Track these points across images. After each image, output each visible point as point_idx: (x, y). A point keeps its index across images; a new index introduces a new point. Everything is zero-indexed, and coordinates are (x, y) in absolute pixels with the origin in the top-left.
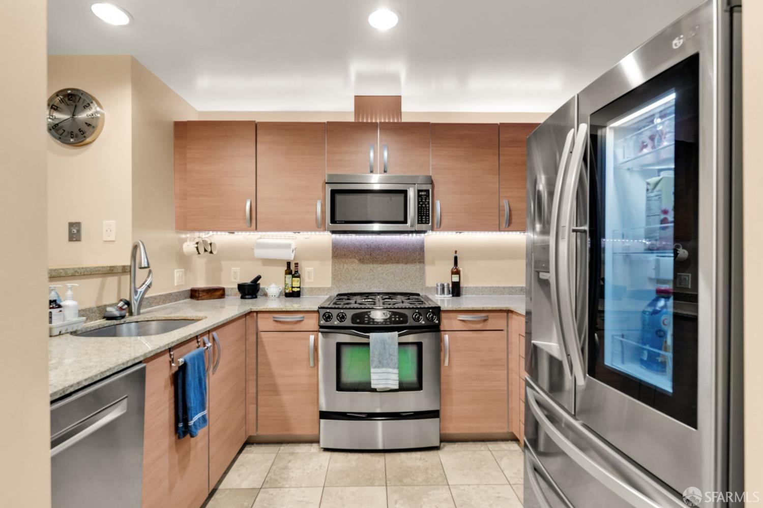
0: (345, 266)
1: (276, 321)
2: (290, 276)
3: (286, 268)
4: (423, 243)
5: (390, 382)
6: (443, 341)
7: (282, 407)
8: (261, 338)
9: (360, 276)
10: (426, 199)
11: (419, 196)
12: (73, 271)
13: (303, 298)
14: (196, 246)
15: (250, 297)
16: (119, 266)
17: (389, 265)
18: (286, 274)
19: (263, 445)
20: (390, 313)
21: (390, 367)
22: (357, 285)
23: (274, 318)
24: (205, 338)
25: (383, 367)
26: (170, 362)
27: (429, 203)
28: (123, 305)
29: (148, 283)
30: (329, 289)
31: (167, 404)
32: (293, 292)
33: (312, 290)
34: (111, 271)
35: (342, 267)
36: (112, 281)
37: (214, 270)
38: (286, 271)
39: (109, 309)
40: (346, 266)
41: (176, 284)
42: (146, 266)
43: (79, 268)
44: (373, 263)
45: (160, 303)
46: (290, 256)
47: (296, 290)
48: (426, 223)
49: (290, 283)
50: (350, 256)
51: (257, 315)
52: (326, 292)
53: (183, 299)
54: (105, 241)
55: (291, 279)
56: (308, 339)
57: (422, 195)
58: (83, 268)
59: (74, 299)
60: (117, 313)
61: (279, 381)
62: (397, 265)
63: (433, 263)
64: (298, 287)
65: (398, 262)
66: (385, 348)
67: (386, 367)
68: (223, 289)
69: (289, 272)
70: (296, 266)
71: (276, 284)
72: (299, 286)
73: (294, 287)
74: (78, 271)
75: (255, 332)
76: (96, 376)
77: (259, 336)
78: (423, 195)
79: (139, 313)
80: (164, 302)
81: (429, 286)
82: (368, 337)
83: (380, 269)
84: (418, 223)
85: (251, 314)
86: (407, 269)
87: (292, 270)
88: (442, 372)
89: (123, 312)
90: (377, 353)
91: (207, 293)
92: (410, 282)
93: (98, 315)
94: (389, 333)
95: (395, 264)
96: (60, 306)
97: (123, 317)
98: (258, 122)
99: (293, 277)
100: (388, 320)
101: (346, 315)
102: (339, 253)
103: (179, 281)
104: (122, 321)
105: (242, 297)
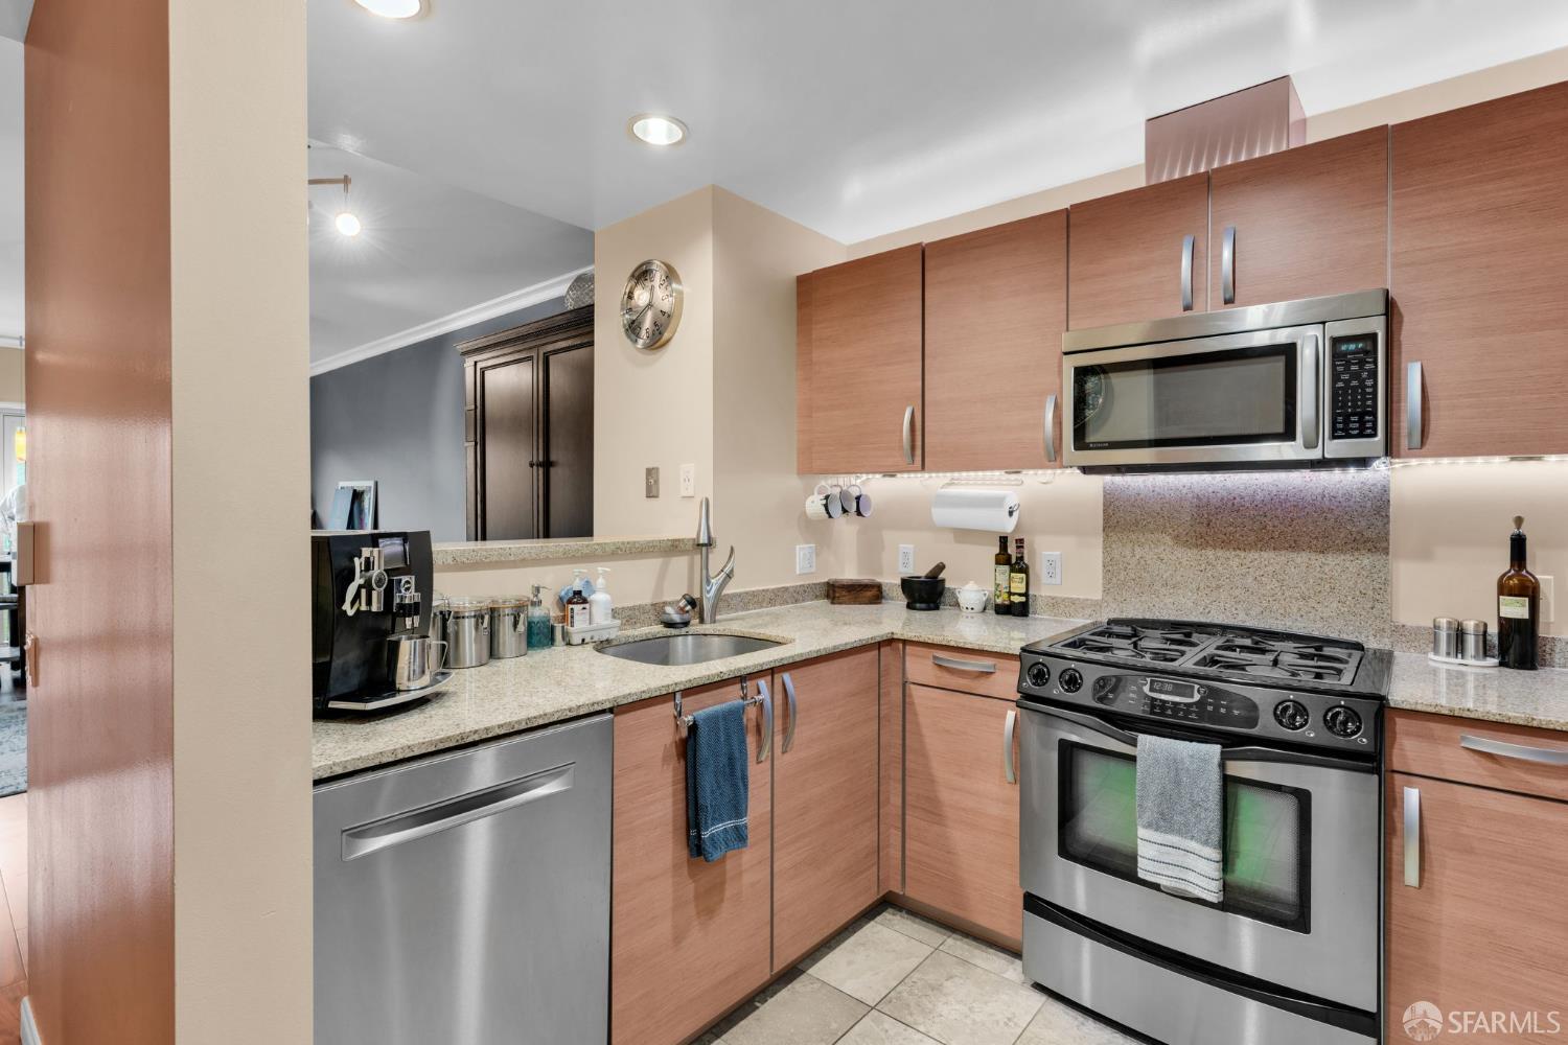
0: (1138, 550)
1: (940, 666)
2: (1007, 568)
3: (997, 550)
4: (1385, 490)
5: (1191, 877)
6: (1399, 803)
7: (949, 853)
8: (911, 696)
9: (1179, 578)
10: (1362, 363)
11: (1336, 356)
12: (613, 547)
13: (1035, 619)
14: (824, 502)
15: (923, 606)
16: (689, 540)
17: (1265, 555)
18: (998, 562)
19: (917, 920)
20: (1202, 690)
21: (1192, 838)
22: (1168, 600)
23: (935, 658)
24: (763, 683)
25: (1170, 830)
26: (675, 717)
27: (1374, 374)
28: (686, 606)
29: (727, 570)
30: (1096, 605)
31: (670, 790)
32: (1012, 603)
33: (1055, 604)
34: (673, 548)
35: (1128, 553)
36: (680, 564)
37: (871, 549)
38: (997, 555)
39: (669, 610)
40: (1139, 552)
41: (798, 572)
42: (706, 542)
43: (623, 543)
44: (1214, 548)
45: (764, 605)
46: (1008, 526)
47: (1016, 599)
48: (1361, 435)
49: (1005, 584)
50: (1151, 526)
51: (904, 648)
52: (1088, 611)
53: (812, 600)
54: (684, 497)
55: (1007, 574)
56: (1004, 717)
57: (1345, 354)
58: (628, 543)
59: (607, 592)
60: (677, 618)
61: (945, 795)
62: (1293, 555)
63: (1425, 554)
64: (1020, 595)
65: (1295, 546)
66: (1178, 783)
67: (1179, 833)
68: (879, 587)
69: (1003, 558)
70: (1018, 547)
71: (976, 583)
72: (1023, 591)
73: (1015, 594)
74: (622, 546)
75: (901, 682)
76: (519, 722)
77: (907, 691)
78: (1353, 353)
79: (714, 621)
80: (772, 602)
81: (1409, 623)
82: (1133, 742)
83: (1235, 562)
84: (1334, 437)
85: (894, 644)
86: (1327, 569)
87: (1011, 555)
88: (1397, 902)
89: (686, 616)
90: (1154, 789)
91: (849, 591)
92: (1335, 605)
93: (653, 618)
94: (1195, 745)
95: (1283, 552)
96: (585, 601)
97: (686, 624)
98: (926, 245)
99: (1012, 571)
100: (1194, 709)
101: (1081, 676)
102: (1118, 519)
103: (804, 564)
104: (684, 631)
105: (910, 606)
